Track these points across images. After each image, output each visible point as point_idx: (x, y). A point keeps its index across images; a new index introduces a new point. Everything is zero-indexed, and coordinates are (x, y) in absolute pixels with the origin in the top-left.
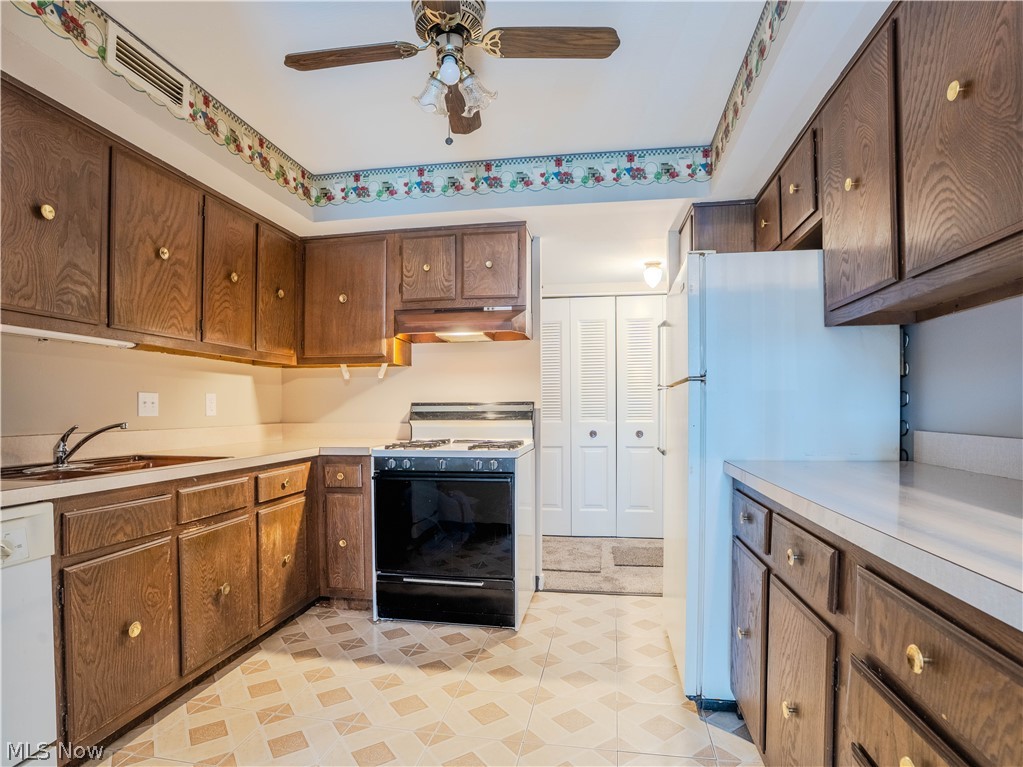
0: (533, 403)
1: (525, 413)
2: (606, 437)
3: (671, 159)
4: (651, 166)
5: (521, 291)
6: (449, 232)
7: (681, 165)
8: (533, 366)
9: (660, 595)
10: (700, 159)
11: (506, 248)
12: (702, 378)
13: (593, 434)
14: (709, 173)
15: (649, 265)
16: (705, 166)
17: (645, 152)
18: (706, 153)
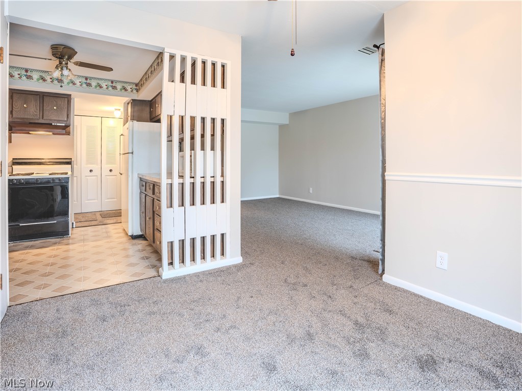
0: (71, 159)
1: (68, 162)
2: (96, 171)
3: (125, 85)
4: (119, 86)
5: (69, 119)
6: (36, 94)
7: (129, 88)
8: (72, 146)
9: (121, 223)
10: (134, 87)
11: (63, 104)
12: (132, 153)
13: (91, 171)
14: (137, 91)
15: (116, 109)
16: (136, 89)
17: (117, 82)
18: (137, 85)
